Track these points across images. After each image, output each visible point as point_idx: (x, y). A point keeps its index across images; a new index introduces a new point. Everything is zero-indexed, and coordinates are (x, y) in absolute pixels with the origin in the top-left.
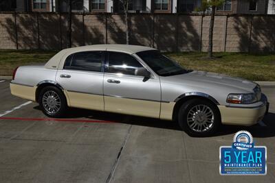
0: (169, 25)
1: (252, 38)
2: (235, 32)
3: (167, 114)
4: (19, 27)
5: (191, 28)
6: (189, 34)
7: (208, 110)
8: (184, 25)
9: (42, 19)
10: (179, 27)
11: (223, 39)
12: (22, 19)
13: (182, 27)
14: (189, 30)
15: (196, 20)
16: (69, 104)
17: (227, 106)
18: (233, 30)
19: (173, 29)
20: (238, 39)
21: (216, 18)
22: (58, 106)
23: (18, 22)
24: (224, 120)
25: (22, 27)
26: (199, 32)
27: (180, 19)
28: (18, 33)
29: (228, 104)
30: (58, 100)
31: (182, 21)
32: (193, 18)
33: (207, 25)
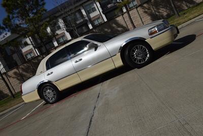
0: (106, 30)
1: (157, 13)
2: (145, 15)
3: (119, 63)
4: (23, 74)
5: (119, 25)
6: (119, 29)
7: (142, 47)
8: (114, 25)
9: (34, 63)
10: (112, 28)
11: (140, 22)
12: (22, 68)
13: (114, 27)
14: (119, 27)
15: (120, 19)
16: (60, 90)
17: (151, 38)
18: (143, 14)
19: (109, 31)
20: (149, 18)
21: (130, 13)
22: (55, 94)
23: (21, 71)
24: (154, 47)
25: (24, 73)
26: (125, 25)
27: (110, 23)
28: (24, 78)
29: (151, 36)
30: (53, 91)
31: (112, 24)
32: (117, 19)
33: (127, 19)
